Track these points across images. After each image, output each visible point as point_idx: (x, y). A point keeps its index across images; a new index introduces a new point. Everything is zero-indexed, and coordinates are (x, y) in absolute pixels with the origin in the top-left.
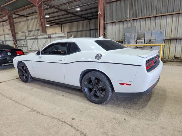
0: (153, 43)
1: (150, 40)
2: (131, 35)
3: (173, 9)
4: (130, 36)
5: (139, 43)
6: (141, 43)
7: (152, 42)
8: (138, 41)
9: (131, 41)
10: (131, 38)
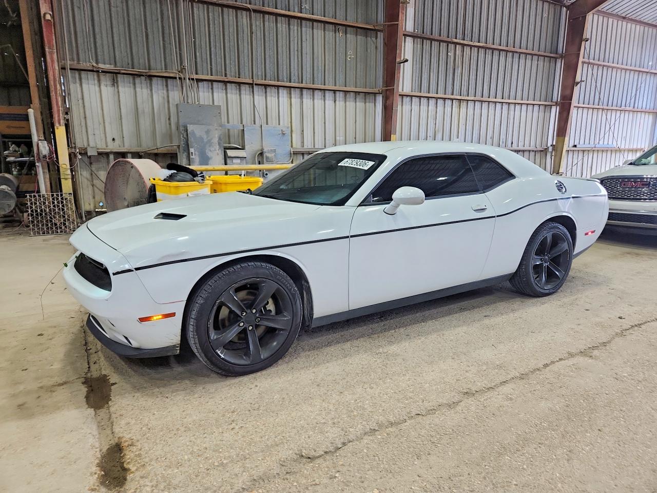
0: (269, 161)
1: (261, 154)
2: (208, 132)
3: (288, 72)
4: (205, 137)
5: (235, 161)
6: (238, 161)
7: (267, 158)
8: (230, 153)
9: (209, 154)
10: (210, 142)
